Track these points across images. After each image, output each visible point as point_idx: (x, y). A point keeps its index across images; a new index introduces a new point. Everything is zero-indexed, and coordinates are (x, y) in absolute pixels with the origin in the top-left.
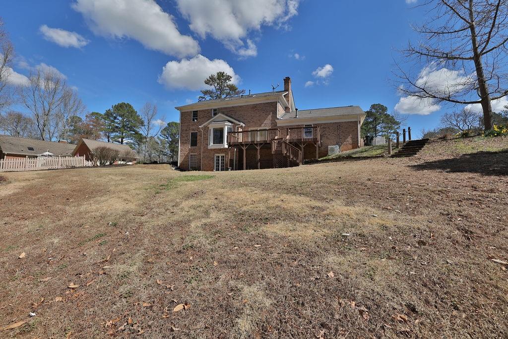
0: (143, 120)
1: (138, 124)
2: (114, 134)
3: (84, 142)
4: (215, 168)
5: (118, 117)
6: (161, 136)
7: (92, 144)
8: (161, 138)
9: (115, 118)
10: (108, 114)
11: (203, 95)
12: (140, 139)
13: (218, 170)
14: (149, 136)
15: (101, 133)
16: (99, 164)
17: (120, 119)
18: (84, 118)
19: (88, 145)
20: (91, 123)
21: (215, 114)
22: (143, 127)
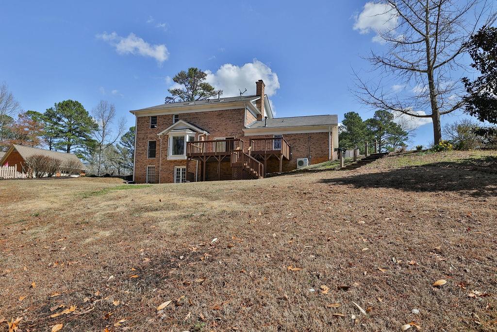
0: (97, 122)
1: (90, 128)
2: (58, 140)
3: (15, 149)
4: (175, 179)
5: (63, 119)
6: (121, 143)
7: (26, 152)
8: (121, 145)
9: (59, 119)
10: (50, 115)
11: (170, 95)
12: (93, 146)
13: (178, 181)
14: (105, 143)
15: (41, 138)
16: (34, 176)
17: (66, 120)
18: (16, 118)
19: (20, 153)
20: (27, 124)
21: (176, 121)
22: (96, 133)
